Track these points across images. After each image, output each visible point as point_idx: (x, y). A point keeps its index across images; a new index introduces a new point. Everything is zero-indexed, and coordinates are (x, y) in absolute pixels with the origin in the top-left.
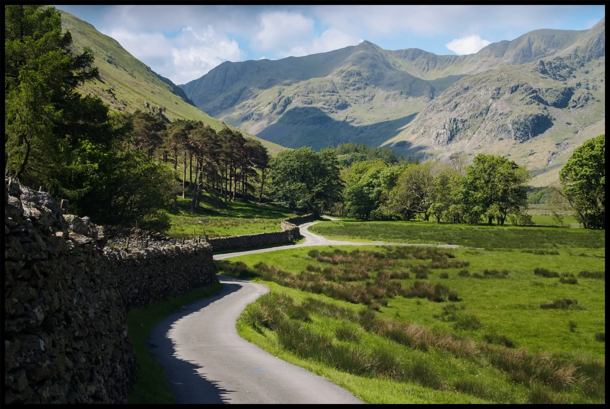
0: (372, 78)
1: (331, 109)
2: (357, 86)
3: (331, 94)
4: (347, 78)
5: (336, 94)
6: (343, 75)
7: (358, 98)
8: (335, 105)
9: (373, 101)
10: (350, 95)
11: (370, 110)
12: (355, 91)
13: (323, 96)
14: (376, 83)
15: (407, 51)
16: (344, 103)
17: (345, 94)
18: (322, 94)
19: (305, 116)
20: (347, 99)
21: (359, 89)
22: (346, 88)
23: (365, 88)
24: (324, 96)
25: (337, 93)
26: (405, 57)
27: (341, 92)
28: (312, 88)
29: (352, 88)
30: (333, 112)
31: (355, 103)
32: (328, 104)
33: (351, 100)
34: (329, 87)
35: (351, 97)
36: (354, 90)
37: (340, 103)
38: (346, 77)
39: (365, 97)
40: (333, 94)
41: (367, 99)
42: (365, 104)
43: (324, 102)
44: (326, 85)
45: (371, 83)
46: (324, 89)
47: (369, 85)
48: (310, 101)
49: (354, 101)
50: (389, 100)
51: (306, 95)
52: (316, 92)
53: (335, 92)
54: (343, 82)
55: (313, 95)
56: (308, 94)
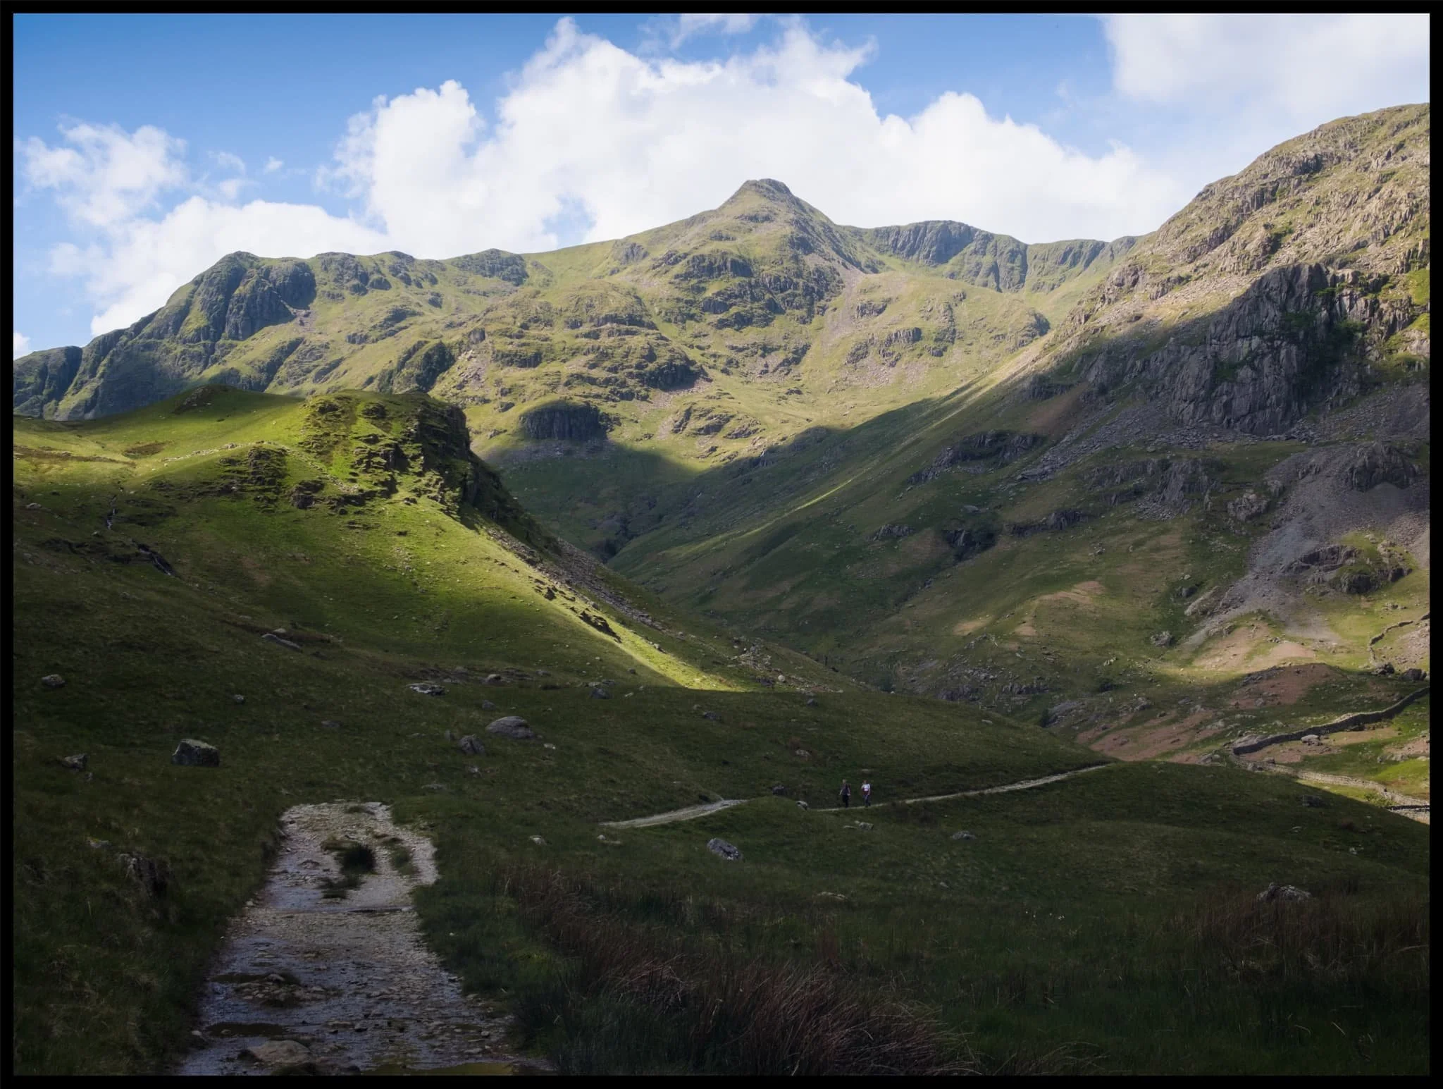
0: (796, 286)
1: (624, 384)
2: (733, 310)
3: (624, 327)
4: (694, 281)
5: (645, 330)
6: (679, 269)
7: (739, 357)
8: (639, 366)
9: (802, 367)
10: (704, 342)
11: (793, 398)
12: (727, 331)
13: (587, 336)
14: (812, 304)
15: (918, 230)
16: (678, 363)
17: (686, 337)
18: (585, 328)
19: (507, 407)
20: (693, 354)
21: (742, 321)
22: (691, 317)
23: (767, 321)
24: (596, 335)
25: (652, 326)
26: (911, 253)
27: (670, 331)
28: (547, 307)
29: (713, 318)
30: (628, 396)
31: (725, 371)
32: (607, 364)
33: (711, 361)
34: (616, 304)
35: (712, 351)
36: (722, 324)
37: (661, 361)
38: (687, 276)
39: (766, 350)
40: (635, 328)
41: (775, 359)
42: (768, 378)
43: (591, 356)
44: (603, 298)
45: (790, 304)
46: (593, 313)
47: (782, 312)
48: (530, 352)
49: (721, 363)
50: (865, 362)
51: (516, 330)
52: (559, 323)
53: (641, 324)
54: (677, 294)
55: (546, 332)
56: (524, 326)
